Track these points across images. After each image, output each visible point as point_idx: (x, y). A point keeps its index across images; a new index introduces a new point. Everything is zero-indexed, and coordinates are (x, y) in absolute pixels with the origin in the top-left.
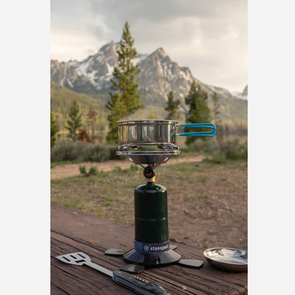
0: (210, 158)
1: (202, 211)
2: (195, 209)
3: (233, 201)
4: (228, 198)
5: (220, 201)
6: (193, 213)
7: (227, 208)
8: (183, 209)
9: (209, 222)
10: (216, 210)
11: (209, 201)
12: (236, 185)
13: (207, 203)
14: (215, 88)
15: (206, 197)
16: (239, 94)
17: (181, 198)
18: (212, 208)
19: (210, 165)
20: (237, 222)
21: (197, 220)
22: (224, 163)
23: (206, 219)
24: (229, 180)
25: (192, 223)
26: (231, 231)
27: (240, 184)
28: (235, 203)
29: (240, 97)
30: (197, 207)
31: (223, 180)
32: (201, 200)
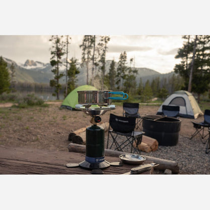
0: (17, 105)
1: (28, 137)
2: (23, 136)
3: (43, 130)
4: (40, 128)
5: (36, 130)
6: (23, 139)
7: (42, 134)
8: (16, 137)
9: (36, 143)
10: (36, 136)
11: (29, 131)
12: (40, 121)
13: (29, 132)
14: (7, 59)
15: (27, 129)
16: (22, 65)
17: (11, 131)
18: (34, 135)
19: (19, 109)
20: (51, 141)
21: (28, 142)
22: (27, 108)
23: (33, 141)
24: (35, 118)
25: (25, 145)
26: (50, 146)
27: (42, 120)
28: (45, 131)
29: (23, 67)
30: (24, 135)
31: (32, 118)
32: (25, 130)
